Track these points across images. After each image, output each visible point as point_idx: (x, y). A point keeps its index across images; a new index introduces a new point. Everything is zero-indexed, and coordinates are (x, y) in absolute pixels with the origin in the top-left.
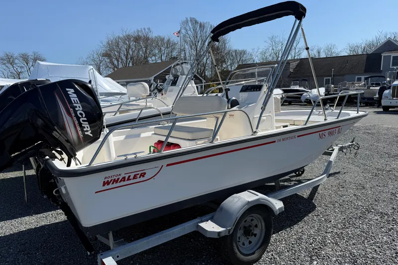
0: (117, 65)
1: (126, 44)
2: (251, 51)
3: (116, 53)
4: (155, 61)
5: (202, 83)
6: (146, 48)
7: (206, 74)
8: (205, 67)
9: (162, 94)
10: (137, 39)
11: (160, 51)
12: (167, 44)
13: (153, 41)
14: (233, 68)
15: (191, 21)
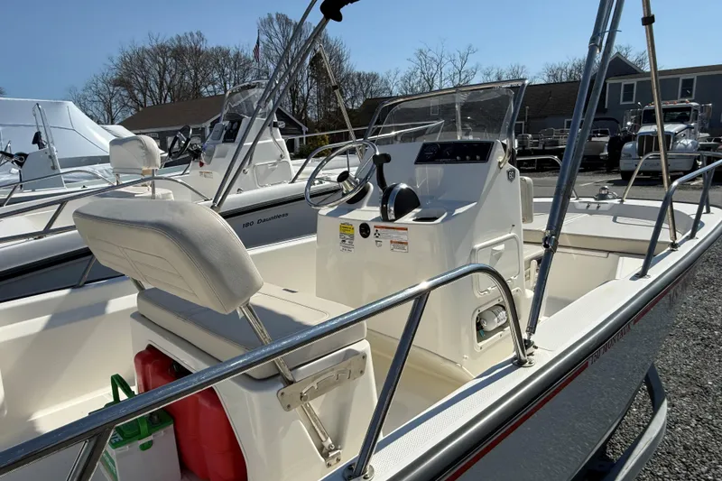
0: (142, 100)
1: (159, 62)
2: (385, 77)
3: (139, 79)
4: (213, 94)
5: (302, 133)
6: (196, 69)
7: (309, 115)
8: (306, 104)
9: (202, 164)
10: (178, 53)
11: (222, 74)
12: (235, 63)
13: (209, 56)
14: (356, 104)
15: (278, 19)
